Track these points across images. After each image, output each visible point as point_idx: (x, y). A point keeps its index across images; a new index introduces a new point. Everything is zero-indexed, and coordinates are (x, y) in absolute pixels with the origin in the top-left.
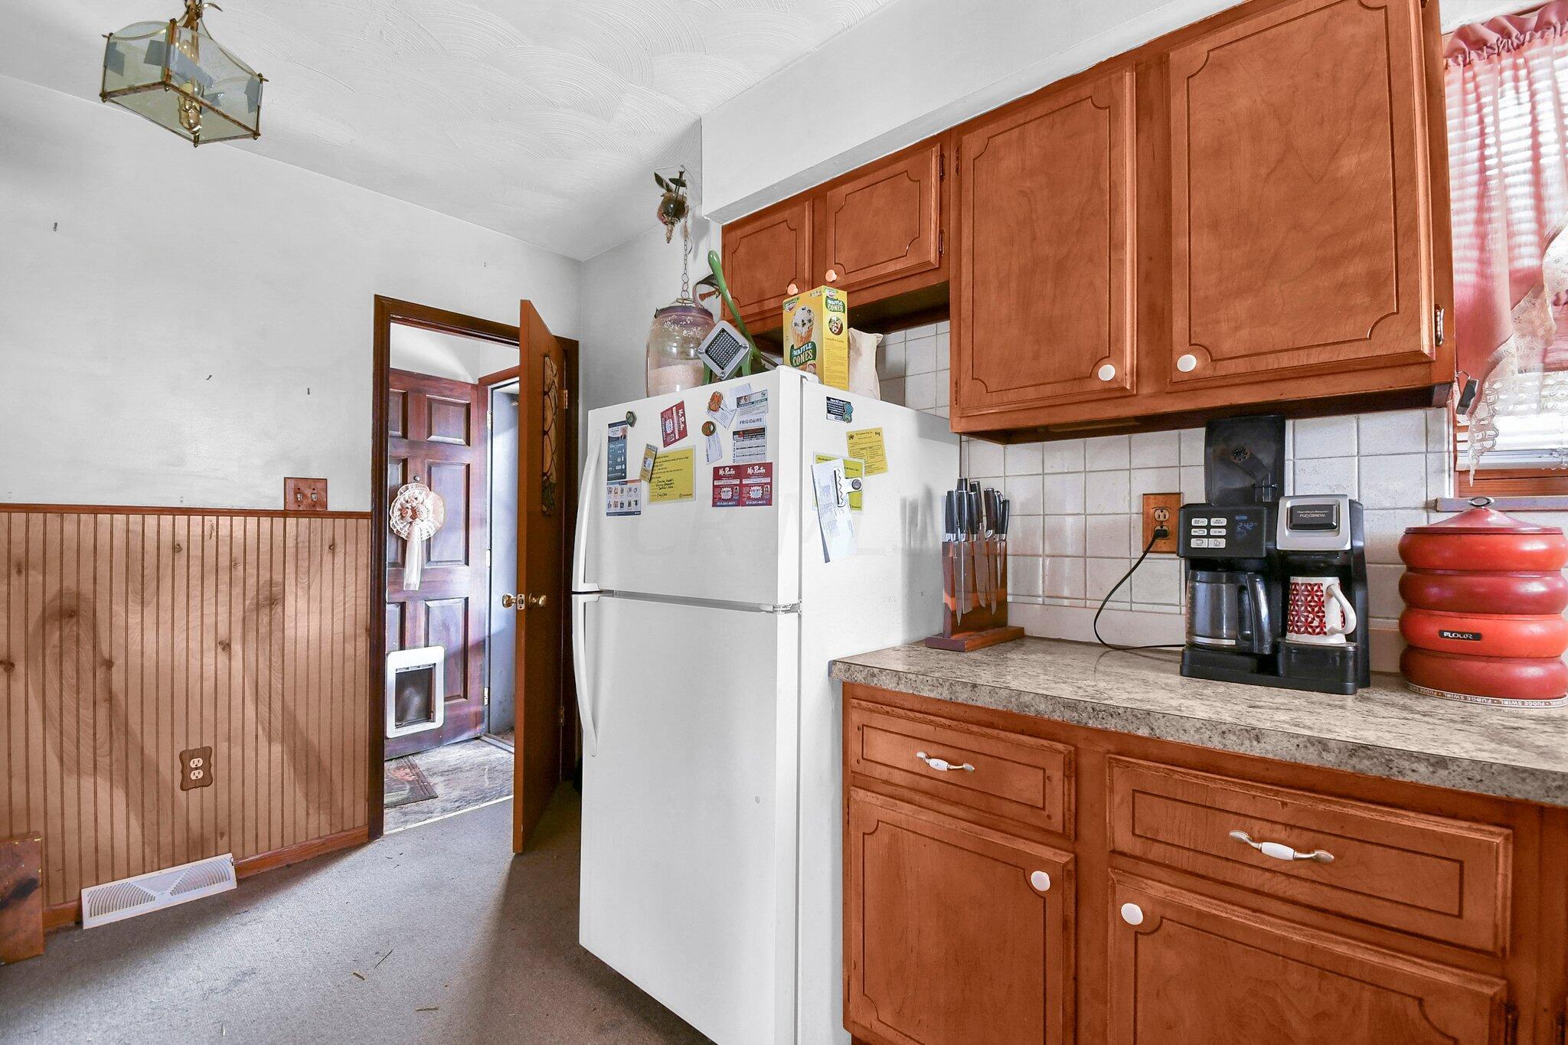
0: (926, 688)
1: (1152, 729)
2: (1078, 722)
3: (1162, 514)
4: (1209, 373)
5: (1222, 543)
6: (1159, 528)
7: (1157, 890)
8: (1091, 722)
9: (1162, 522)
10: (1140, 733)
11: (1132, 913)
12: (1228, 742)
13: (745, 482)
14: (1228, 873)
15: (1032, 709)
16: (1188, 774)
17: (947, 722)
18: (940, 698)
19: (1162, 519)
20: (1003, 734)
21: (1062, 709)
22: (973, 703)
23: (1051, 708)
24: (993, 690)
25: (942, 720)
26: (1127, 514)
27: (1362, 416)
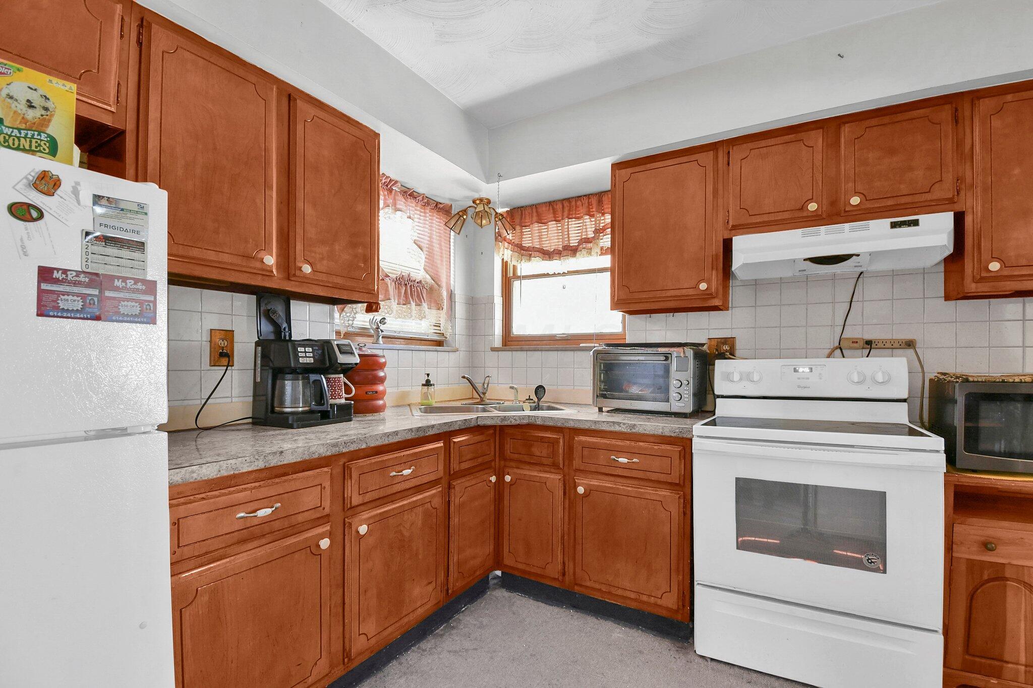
0: (245, 466)
1: (367, 444)
2: (339, 452)
3: (223, 343)
4: (312, 277)
5: (312, 360)
6: (221, 351)
7: (365, 515)
8: (344, 449)
9: (223, 347)
10: (363, 447)
11: (363, 529)
12: (390, 439)
13: (108, 294)
14: (390, 491)
15: (317, 454)
16: (375, 458)
17: (257, 484)
18: (257, 468)
19: (222, 345)
20: (295, 476)
21: (331, 448)
22: (282, 463)
23: (326, 449)
24: (294, 451)
25: (252, 484)
26: (199, 341)
27: (311, 304)
